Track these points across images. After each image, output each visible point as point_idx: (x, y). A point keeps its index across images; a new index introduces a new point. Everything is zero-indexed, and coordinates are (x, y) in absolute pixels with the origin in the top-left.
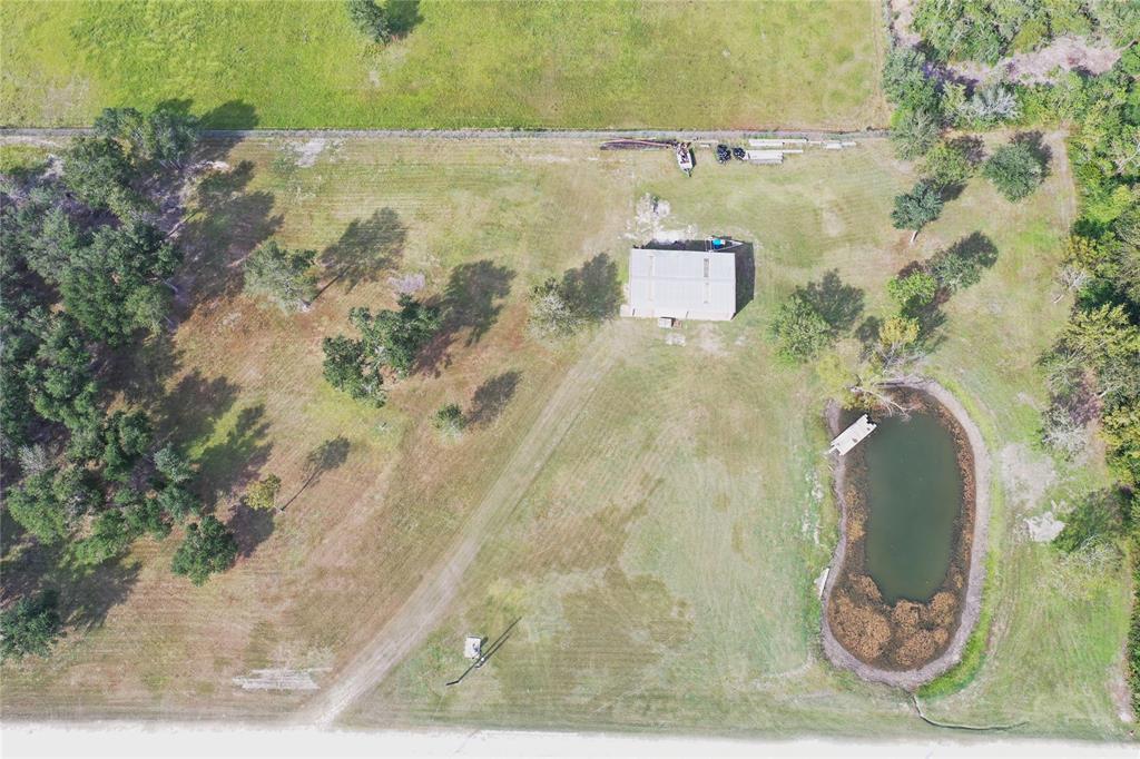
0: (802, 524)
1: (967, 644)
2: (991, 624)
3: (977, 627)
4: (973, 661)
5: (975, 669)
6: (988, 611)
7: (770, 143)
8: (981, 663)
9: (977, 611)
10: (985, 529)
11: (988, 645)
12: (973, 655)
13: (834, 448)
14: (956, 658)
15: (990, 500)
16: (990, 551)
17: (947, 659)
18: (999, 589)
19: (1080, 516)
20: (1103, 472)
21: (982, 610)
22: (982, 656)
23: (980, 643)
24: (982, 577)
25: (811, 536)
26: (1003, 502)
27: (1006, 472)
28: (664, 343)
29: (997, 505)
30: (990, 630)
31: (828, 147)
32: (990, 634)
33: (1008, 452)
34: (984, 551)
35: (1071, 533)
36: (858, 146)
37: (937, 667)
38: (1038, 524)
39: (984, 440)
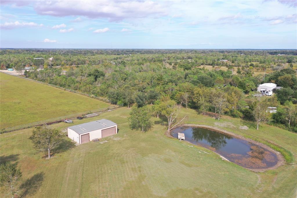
0: (198, 152)
1: (274, 149)
2: (269, 143)
3: (269, 146)
4: (282, 150)
5: (285, 150)
6: (264, 142)
7: (92, 114)
8: (284, 149)
9: (263, 144)
10: (236, 134)
11: (277, 146)
12: (280, 149)
13: (181, 139)
14: (278, 153)
15: (227, 131)
16: (243, 136)
17: (278, 155)
18: (258, 138)
19: (245, 124)
20: (236, 119)
21: (263, 143)
22: (281, 148)
23: (276, 147)
24: (251, 140)
25: (204, 153)
26: (230, 129)
27: (222, 126)
28: (100, 144)
29: (230, 130)
30: (272, 144)
31: (108, 111)
32: (273, 144)
33: (216, 123)
34: (243, 137)
35: (249, 126)
36: (115, 110)
37: (280, 157)
38: (242, 128)
39: (209, 125)
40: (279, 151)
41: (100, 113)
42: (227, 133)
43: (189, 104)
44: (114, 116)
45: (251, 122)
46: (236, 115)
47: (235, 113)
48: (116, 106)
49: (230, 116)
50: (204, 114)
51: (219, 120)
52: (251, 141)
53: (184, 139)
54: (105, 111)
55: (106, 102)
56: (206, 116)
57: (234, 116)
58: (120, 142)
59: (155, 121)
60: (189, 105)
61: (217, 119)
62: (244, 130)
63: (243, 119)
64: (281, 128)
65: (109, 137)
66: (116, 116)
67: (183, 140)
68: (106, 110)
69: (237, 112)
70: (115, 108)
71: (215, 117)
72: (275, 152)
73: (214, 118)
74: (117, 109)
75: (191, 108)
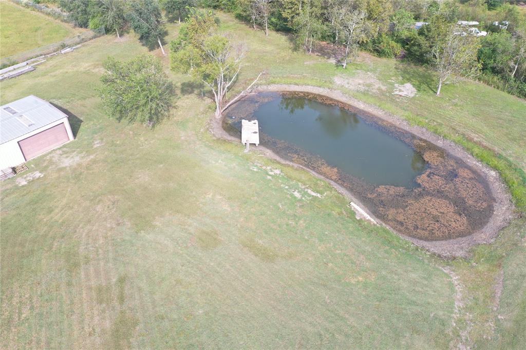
0: (292, 195)
1: (482, 161)
2: (470, 140)
3: (468, 149)
4: (501, 164)
5: (510, 165)
6: (457, 138)
7: (15, 66)
8: (506, 160)
9: (453, 144)
10: (386, 113)
11: (490, 149)
12: (495, 162)
13: (248, 145)
14: (493, 173)
15: (365, 102)
16: (405, 117)
17: (491, 179)
18: (440, 125)
19: (408, 76)
20: (384, 60)
21: (454, 141)
22: (499, 156)
23: (485, 154)
24: (424, 130)
25: (309, 195)
26: (372, 96)
27: (351, 87)
28: (17, 187)
29: (372, 100)
30: (476, 143)
31: (63, 52)
32: (479, 144)
33: (338, 81)
34: (403, 120)
35: (417, 83)
36: (83, 46)
37: (497, 188)
38: (400, 91)
39: (320, 87)
40: (495, 168)
41: (41, 60)
42: (366, 109)
43: (273, 20)
44: (75, 69)
45: (421, 69)
46: (387, 50)
47: (383, 46)
48: (87, 33)
49: (371, 51)
50: (309, 50)
51: (346, 68)
52: (423, 133)
53: (257, 142)
54: (54, 51)
55: (62, 21)
56: (312, 54)
57: (379, 53)
58: (77, 175)
59: (183, 84)
60: (272, 23)
61: (339, 63)
62: (406, 97)
63: (402, 61)
64: (491, 85)
65: (48, 158)
66: (82, 69)
67: (253, 148)
68: (57, 50)
69: (388, 43)
70: (83, 41)
71: (336, 58)
72: (485, 170)
73: (333, 61)
74: (89, 42)
75: (278, 30)
